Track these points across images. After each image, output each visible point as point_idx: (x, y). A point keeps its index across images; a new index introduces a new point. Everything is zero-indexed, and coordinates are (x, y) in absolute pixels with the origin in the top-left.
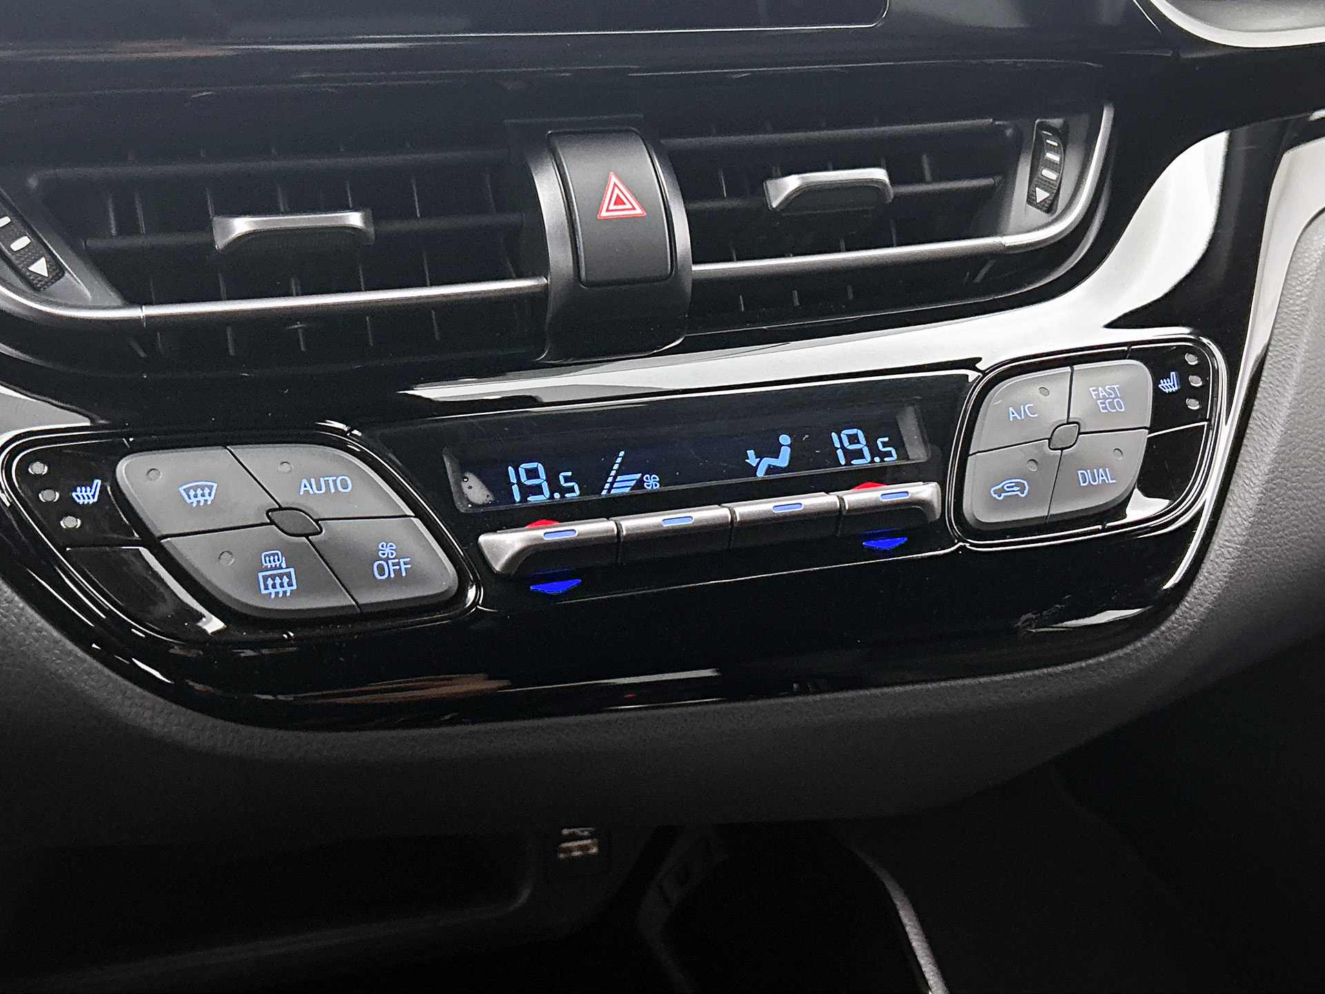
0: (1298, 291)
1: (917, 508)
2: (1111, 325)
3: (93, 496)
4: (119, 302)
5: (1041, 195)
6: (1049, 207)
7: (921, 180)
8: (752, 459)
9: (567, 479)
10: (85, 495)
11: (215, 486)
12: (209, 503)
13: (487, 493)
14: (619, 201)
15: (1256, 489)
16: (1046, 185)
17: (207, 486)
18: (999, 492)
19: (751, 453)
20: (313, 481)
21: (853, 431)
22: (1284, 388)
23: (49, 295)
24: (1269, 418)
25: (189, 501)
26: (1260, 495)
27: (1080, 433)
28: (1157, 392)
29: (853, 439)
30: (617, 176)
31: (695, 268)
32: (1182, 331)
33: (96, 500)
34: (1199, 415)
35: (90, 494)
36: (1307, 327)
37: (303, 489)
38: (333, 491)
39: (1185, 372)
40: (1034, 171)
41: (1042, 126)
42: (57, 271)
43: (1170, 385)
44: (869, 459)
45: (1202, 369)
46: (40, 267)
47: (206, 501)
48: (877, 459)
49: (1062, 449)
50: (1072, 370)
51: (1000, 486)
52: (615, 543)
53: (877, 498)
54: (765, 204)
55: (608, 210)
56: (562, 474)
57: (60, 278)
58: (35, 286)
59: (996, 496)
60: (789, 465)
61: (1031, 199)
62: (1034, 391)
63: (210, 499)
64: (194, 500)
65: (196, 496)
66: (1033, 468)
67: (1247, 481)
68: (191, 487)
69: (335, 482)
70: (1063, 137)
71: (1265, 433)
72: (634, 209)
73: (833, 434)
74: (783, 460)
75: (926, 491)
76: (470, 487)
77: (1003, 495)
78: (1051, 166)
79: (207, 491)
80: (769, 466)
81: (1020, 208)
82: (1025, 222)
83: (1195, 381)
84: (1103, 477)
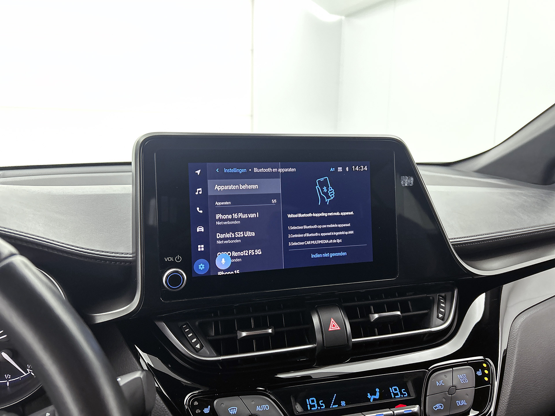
0: (513, 342)
1: (414, 414)
3: (208, 411)
4: (216, 355)
5: (440, 316)
6: (442, 319)
7: (409, 311)
8: (369, 396)
9: (322, 403)
10: (206, 410)
11: (237, 408)
12: (235, 413)
13: (302, 409)
14: (334, 326)
15: (506, 404)
16: (441, 313)
17: (235, 408)
18: (436, 408)
19: (369, 394)
20: (260, 406)
21: (395, 387)
22: (512, 372)
23: (199, 353)
24: (508, 382)
25: (230, 413)
26: (507, 405)
27: (456, 390)
28: (476, 375)
29: (396, 390)
30: (333, 319)
31: (353, 340)
32: (481, 357)
33: (209, 412)
34: (488, 383)
35: (207, 410)
36: (516, 353)
37: (257, 409)
38: (264, 409)
39: (483, 369)
40: (438, 309)
41: (439, 296)
42: (202, 347)
43: (479, 373)
44: (400, 396)
45: (488, 368)
46: (198, 346)
47: (234, 413)
48: (402, 396)
49: (452, 395)
50: (453, 369)
51: (436, 406)
53: (403, 412)
54: (369, 320)
55: (331, 328)
56: (320, 401)
57: (202, 348)
58: (197, 351)
59: (435, 409)
60: (379, 398)
61: (438, 317)
62: (443, 376)
63: (235, 412)
64: (232, 412)
65: (232, 411)
66: (444, 400)
67: (503, 401)
68: (231, 409)
69: (265, 406)
70: (445, 298)
71: (507, 387)
72: (337, 328)
73: (390, 388)
74: (377, 396)
75: (416, 409)
76: (298, 407)
77: (437, 409)
78: (443, 308)
79: (235, 410)
80: (374, 398)
81: (435, 320)
82: (437, 323)
83: (486, 372)
84: (463, 403)
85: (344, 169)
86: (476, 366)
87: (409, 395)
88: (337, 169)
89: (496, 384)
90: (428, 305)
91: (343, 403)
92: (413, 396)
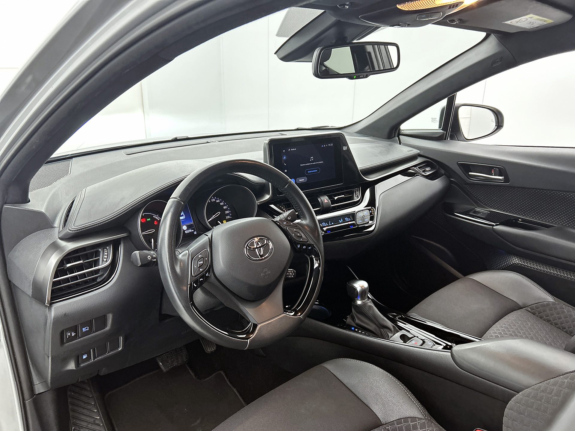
1: (354, 223)
2: (364, 207)
5: (356, 196)
7: (347, 196)
16: (357, 195)
19: (339, 220)
21: (347, 218)
22: (380, 212)
26: (379, 221)
27: (364, 216)
28: (370, 213)
30: (324, 198)
31: (332, 205)
32: (370, 207)
34: (374, 214)
39: (372, 210)
40: (355, 194)
41: (355, 189)
43: (371, 212)
44: (348, 220)
49: (363, 218)
50: (362, 211)
52: (333, 228)
53: (350, 223)
54: (335, 199)
56: (326, 223)
59: (359, 222)
60: (342, 221)
62: (360, 213)
66: (361, 220)
70: (357, 190)
71: (379, 215)
73: (345, 218)
75: (354, 222)
78: (357, 193)
81: (355, 198)
82: (356, 199)
83: (373, 211)
84: (367, 220)
85: (326, 146)
86: (370, 210)
87: (351, 220)
88: (324, 146)
89: (376, 213)
90: (352, 193)
91: (333, 223)
92: (352, 219)
